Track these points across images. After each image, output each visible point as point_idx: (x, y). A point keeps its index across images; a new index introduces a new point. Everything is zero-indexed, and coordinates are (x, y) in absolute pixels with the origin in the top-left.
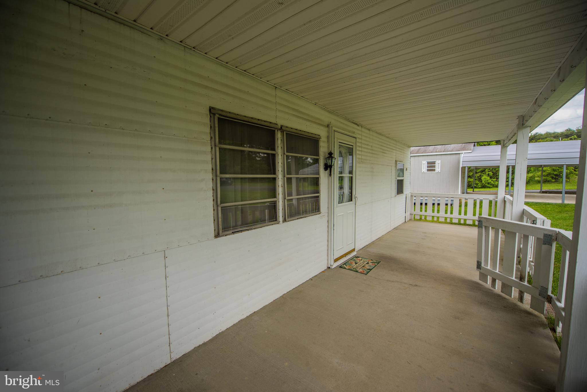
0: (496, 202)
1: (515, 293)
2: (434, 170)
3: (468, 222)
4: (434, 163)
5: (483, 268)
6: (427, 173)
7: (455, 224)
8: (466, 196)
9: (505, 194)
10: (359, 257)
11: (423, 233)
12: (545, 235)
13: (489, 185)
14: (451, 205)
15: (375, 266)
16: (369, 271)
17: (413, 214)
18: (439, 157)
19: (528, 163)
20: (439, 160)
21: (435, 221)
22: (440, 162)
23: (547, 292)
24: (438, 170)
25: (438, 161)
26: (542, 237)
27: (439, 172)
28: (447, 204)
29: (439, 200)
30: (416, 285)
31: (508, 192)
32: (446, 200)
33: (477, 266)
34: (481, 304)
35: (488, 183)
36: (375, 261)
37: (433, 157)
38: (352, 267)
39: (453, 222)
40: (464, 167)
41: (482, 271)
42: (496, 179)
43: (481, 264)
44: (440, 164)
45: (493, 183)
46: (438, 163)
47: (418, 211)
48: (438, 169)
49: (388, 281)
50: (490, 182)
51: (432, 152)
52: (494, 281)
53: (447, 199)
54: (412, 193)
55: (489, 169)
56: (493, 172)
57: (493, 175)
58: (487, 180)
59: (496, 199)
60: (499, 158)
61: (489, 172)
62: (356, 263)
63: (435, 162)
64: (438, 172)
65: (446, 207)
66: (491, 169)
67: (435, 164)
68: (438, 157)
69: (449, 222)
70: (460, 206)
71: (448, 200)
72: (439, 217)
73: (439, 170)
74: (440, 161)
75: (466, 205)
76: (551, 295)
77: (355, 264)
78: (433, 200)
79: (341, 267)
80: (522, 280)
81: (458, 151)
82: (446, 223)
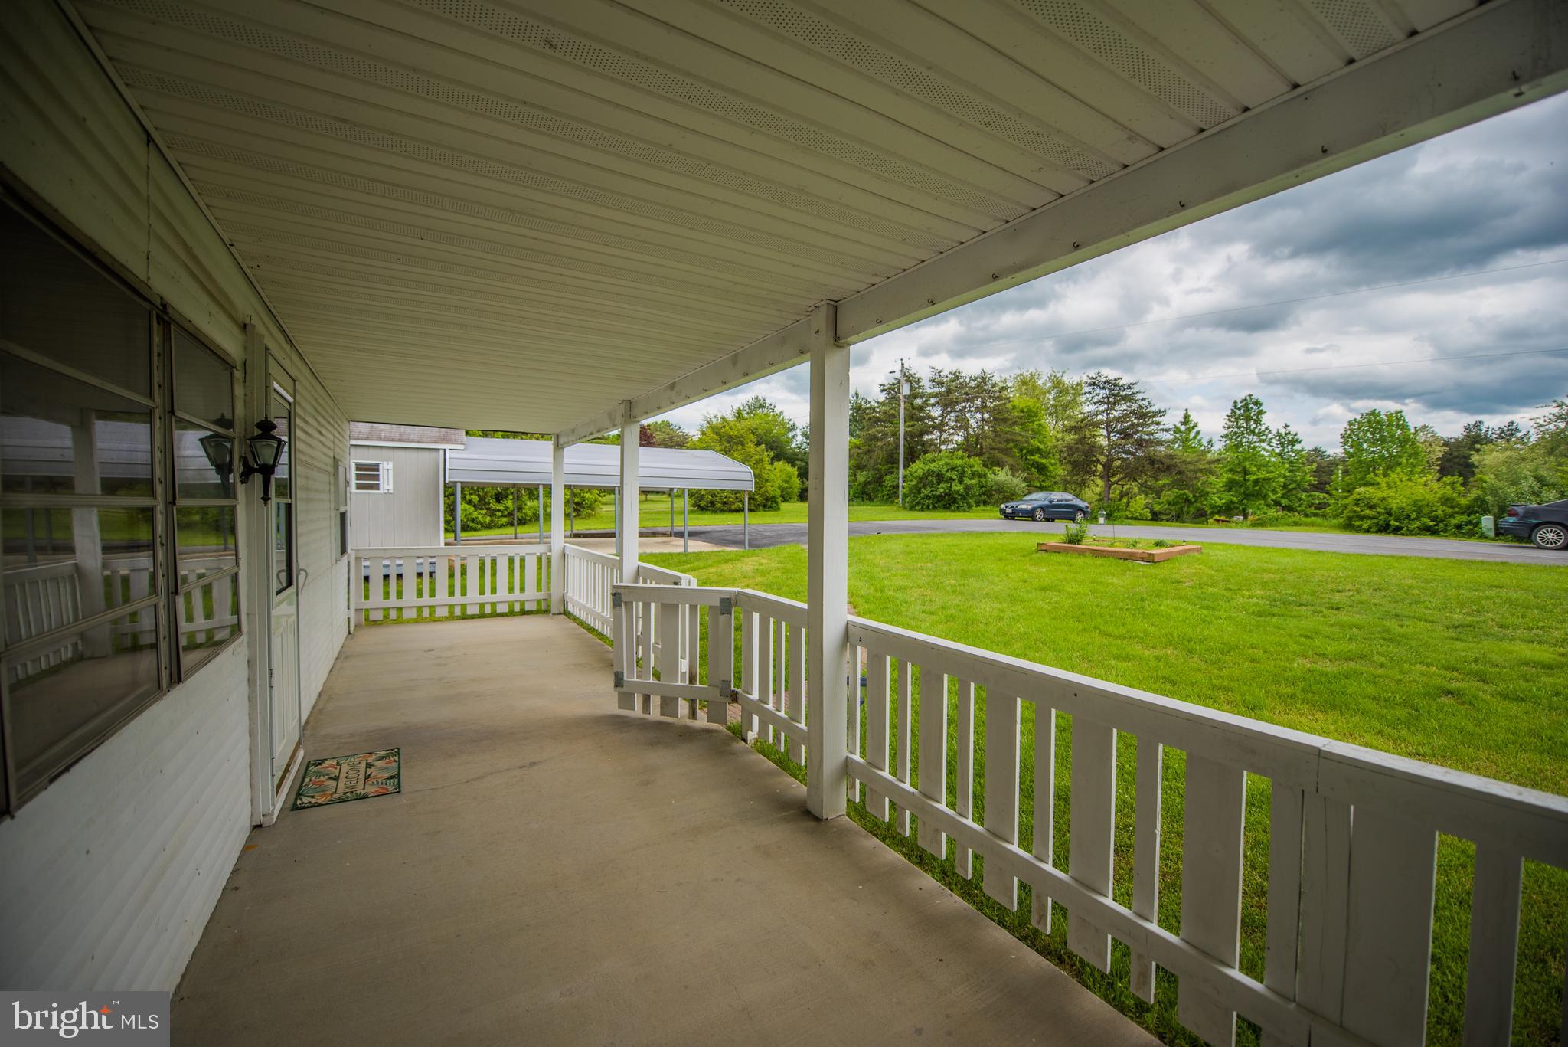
0: (549, 559)
1: (683, 708)
2: (377, 487)
3: (500, 609)
4: (375, 467)
5: (627, 682)
6: (356, 493)
7: (473, 617)
8: (459, 551)
9: (565, 542)
10: (323, 761)
11: (425, 651)
12: (723, 600)
13: (474, 525)
14: (431, 574)
15: (399, 765)
16: (396, 780)
17: (362, 609)
18: (390, 453)
19: (566, 481)
20: (388, 460)
21: (426, 618)
22: (390, 465)
23: (730, 687)
24: (386, 487)
25: (385, 463)
26: (718, 604)
27: (390, 492)
28: (420, 575)
29: (401, 565)
30: (533, 764)
31: (540, 538)
32: (418, 564)
33: (615, 683)
34: (652, 745)
35: (473, 520)
36: (384, 752)
37: (372, 452)
38: (335, 793)
39: (468, 614)
40: (453, 482)
41: (625, 689)
42: (485, 511)
43: (623, 676)
44: (391, 472)
45: (482, 520)
46: (387, 469)
47: (377, 599)
48: (386, 483)
49: (467, 782)
50: (477, 518)
51: (367, 439)
52: (647, 699)
53: (419, 561)
54: (358, 550)
55: (472, 489)
56: (478, 496)
57: (479, 501)
58: (470, 514)
59: (549, 554)
60: (550, 468)
61: (471, 494)
62: (336, 779)
63: (378, 465)
64: (386, 492)
65: (419, 580)
66: (475, 488)
67: (378, 470)
68: (385, 452)
69: (460, 614)
70: (451, 576)
71: (421, 564)
72: (434, 606)
73: (391, 487)
74: (391, 463)
75: (464, 573)
76: (736, 689)
77: (334, 783)
78: (384, 566)
79: (295, 808)
80: (693, 681)
81: (435, 442)
82: (451, 618)
